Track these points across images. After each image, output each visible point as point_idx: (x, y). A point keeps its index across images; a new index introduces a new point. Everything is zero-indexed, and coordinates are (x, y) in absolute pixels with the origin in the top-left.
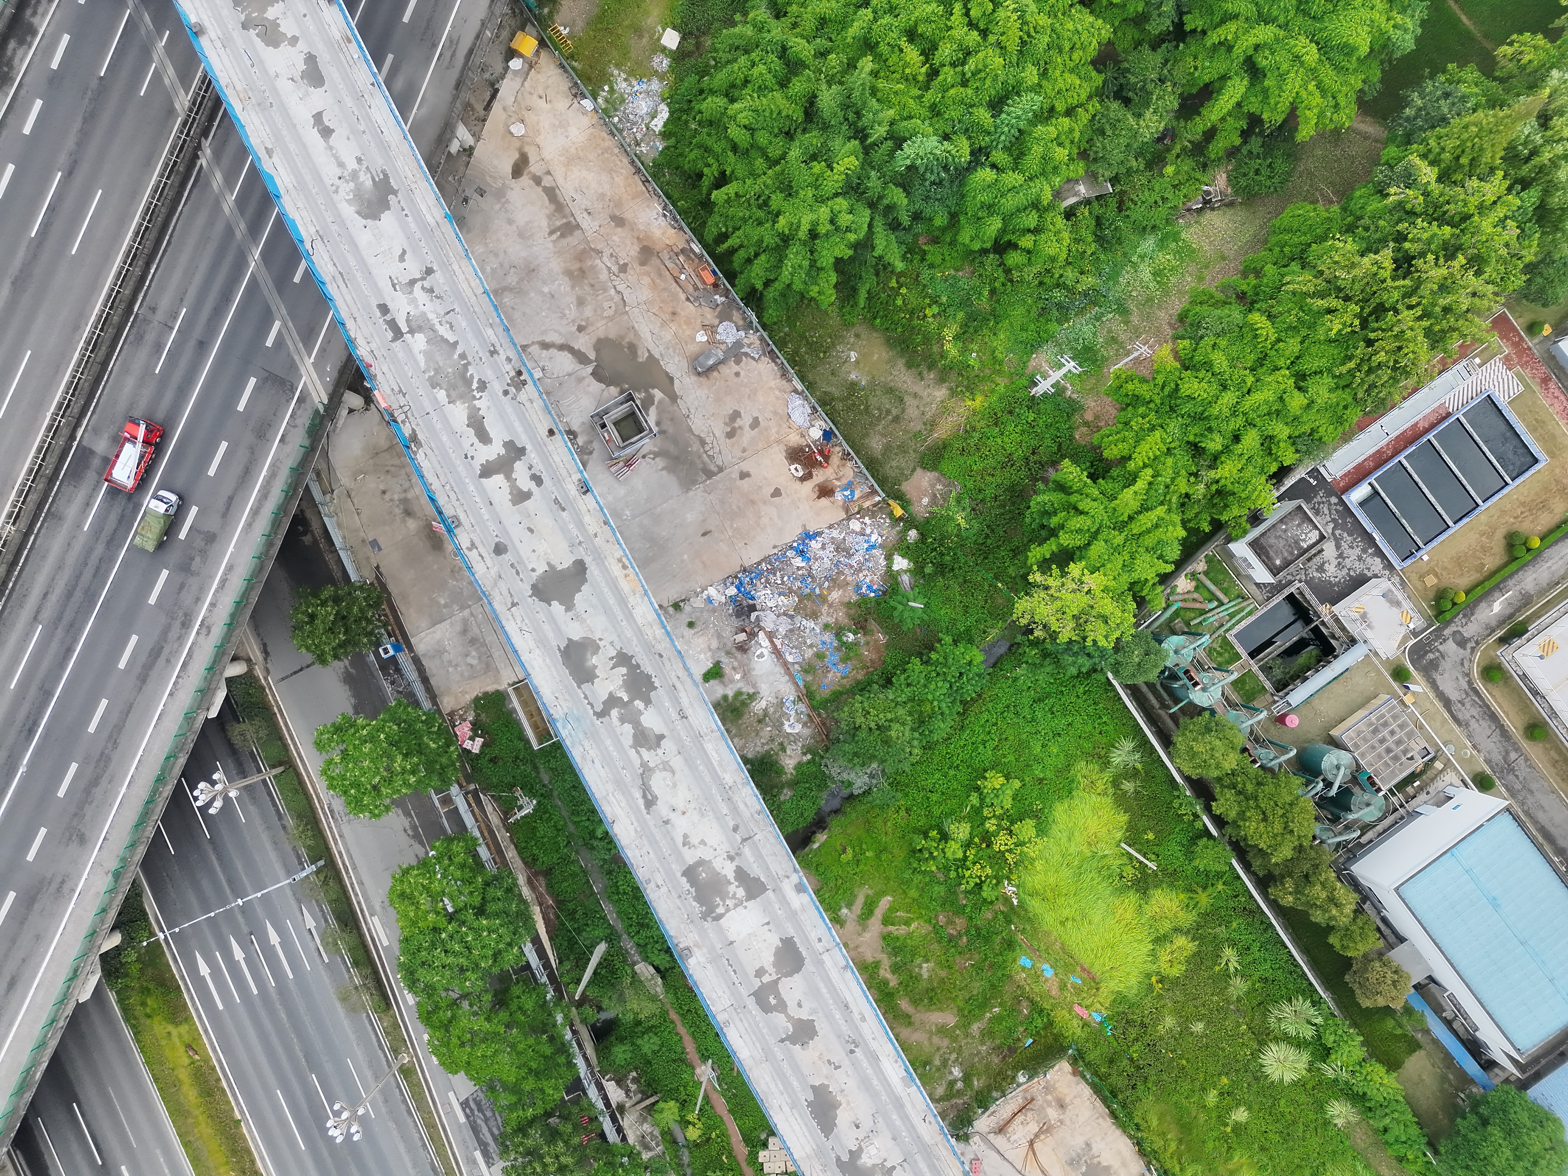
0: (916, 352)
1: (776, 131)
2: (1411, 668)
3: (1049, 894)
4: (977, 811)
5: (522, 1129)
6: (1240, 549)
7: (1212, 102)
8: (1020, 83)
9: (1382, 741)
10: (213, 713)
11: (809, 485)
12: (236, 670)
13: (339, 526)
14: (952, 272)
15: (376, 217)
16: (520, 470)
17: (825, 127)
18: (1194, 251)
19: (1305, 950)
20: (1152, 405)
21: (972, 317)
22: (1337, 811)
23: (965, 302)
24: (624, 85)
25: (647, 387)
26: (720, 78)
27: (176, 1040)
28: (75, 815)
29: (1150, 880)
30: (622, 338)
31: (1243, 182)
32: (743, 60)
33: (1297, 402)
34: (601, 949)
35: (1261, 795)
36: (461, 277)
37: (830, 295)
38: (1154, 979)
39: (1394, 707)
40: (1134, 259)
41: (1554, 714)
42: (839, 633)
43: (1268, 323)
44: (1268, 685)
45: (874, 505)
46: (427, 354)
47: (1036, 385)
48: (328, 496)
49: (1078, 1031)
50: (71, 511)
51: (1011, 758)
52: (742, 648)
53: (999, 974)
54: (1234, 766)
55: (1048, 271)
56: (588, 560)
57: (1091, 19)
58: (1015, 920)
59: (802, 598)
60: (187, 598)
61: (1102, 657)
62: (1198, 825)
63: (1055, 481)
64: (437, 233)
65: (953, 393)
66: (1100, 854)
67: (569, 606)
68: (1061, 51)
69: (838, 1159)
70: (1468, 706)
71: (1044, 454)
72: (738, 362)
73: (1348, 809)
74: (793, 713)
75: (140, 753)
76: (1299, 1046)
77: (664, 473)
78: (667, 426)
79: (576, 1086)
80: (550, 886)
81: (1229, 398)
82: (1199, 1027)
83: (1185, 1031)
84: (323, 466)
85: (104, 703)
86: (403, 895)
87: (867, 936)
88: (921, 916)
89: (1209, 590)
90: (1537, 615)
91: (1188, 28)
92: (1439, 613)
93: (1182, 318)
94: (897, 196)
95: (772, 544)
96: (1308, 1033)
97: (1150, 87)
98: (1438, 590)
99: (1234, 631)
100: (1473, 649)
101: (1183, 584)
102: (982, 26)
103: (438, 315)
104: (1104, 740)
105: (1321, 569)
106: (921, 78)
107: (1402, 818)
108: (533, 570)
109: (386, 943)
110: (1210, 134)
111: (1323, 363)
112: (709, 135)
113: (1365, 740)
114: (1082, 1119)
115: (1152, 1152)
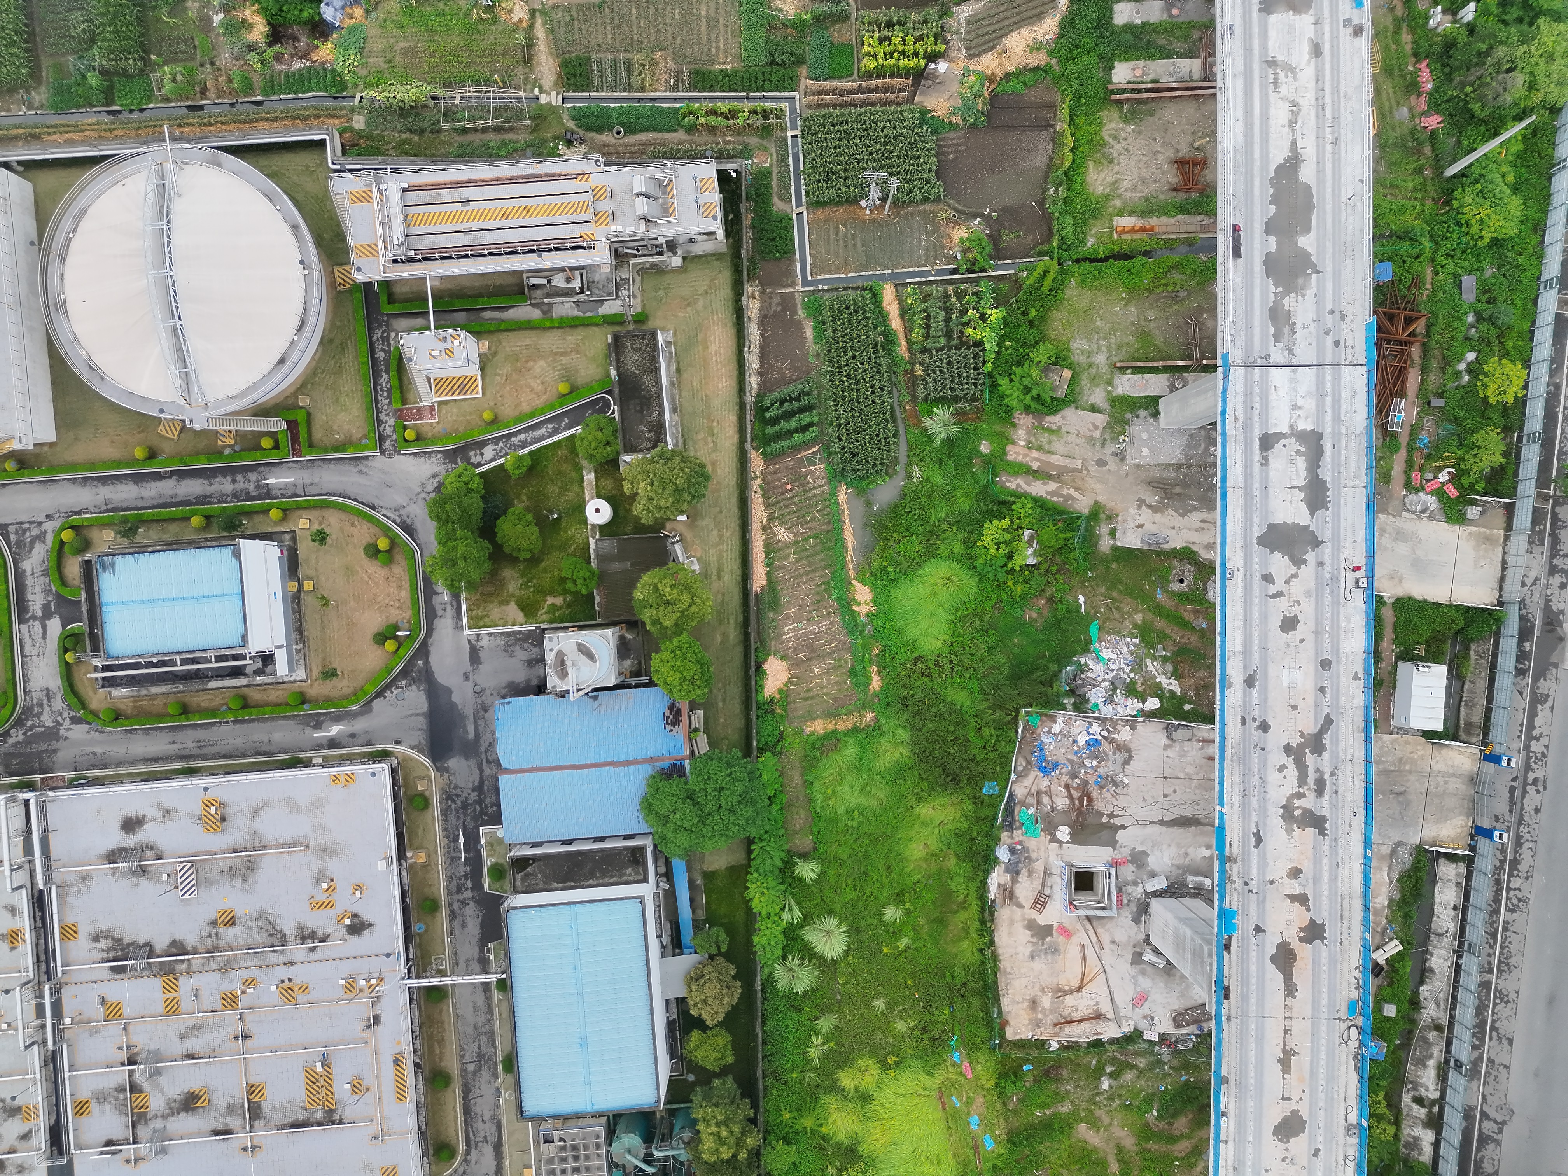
114: (1024, 982)
115: (983, 922)
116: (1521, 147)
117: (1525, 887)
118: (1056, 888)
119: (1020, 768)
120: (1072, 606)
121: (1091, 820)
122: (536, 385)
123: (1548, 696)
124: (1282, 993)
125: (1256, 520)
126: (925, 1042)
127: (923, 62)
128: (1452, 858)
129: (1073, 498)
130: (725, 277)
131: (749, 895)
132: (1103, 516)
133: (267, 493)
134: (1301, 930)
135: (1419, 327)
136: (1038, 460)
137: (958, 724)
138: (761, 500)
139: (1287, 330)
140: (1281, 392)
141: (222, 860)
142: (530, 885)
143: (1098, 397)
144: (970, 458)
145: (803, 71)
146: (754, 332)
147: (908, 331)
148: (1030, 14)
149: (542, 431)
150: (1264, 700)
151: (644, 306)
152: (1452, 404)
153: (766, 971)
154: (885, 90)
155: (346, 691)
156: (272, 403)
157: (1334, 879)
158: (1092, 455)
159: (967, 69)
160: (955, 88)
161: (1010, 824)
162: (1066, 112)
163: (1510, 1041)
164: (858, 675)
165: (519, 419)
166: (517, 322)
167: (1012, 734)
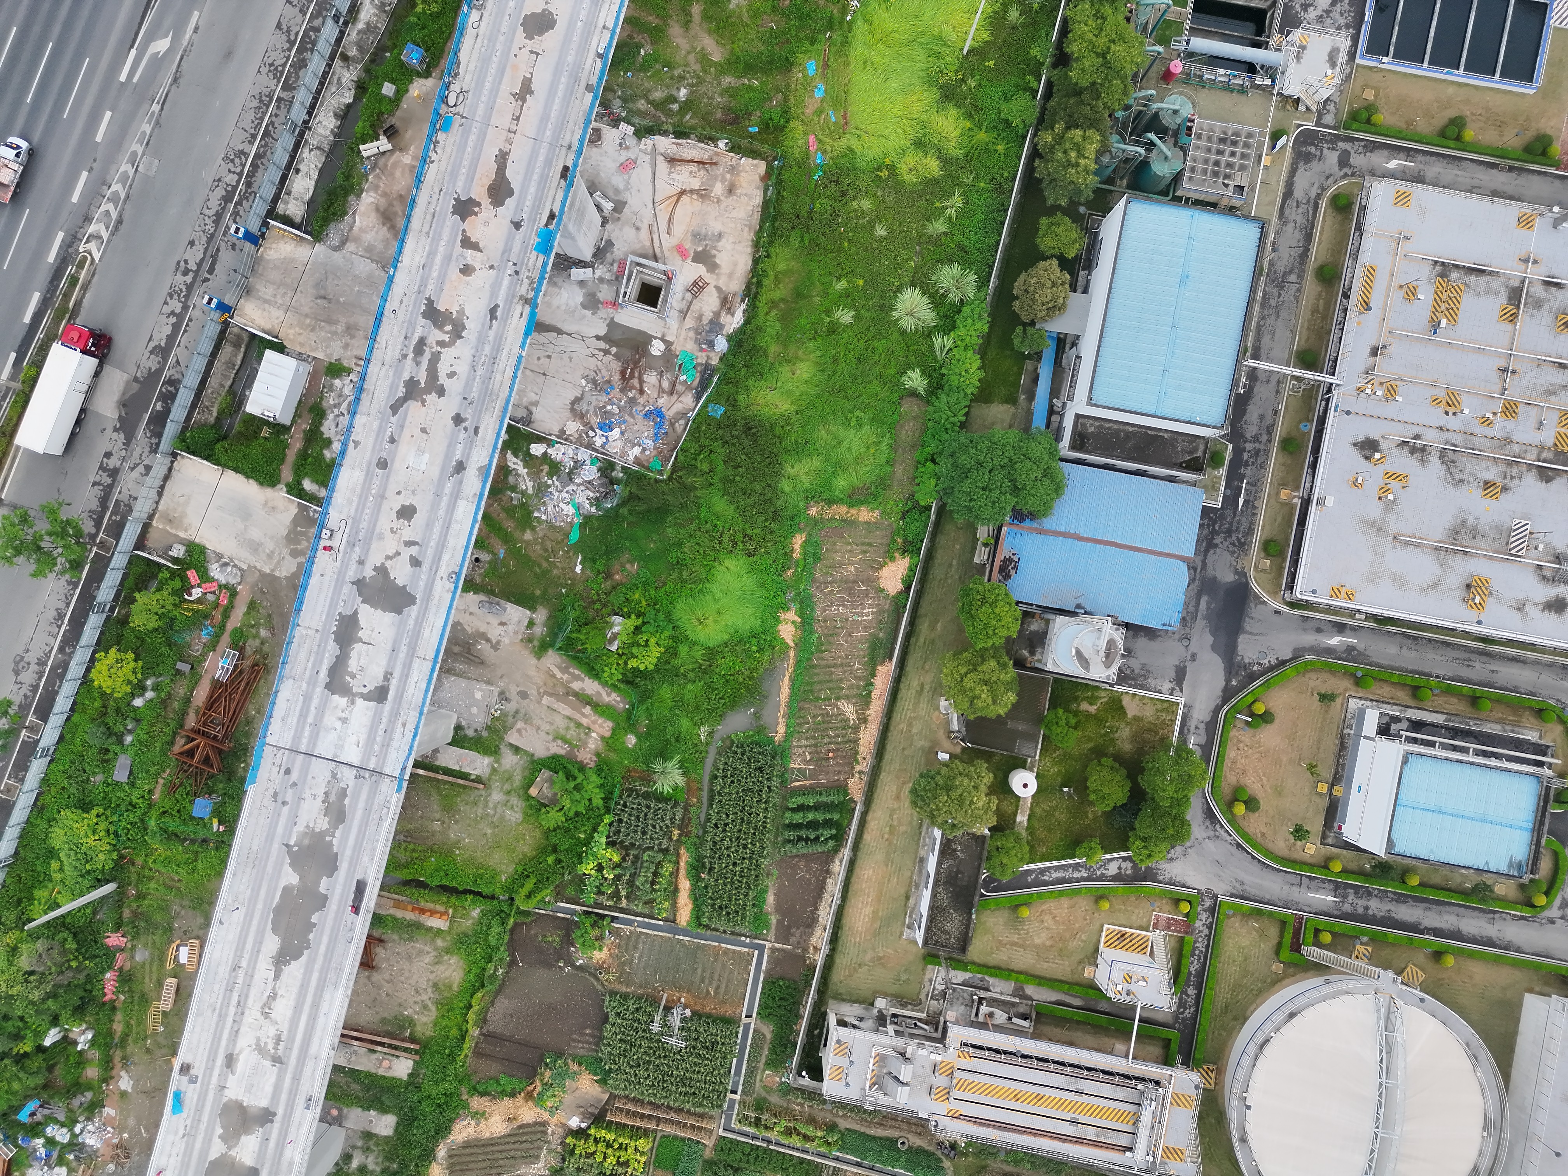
3: (878, 34)
49: (796, 154)
53: (784, 55)
58: (836, 29)
62: (1034, 84)
66: (944, 41)
70: (1300, 210)
76: (936, 305)
82: (881, 233)
83: (869, 226)
98: (1367, 107)
100: (1346, 174)
105: (1305, 7)
114: (735, 214)
115: (759, 284)
116: (37, 893)
117: (223, 171)
118: (678, 296)
119: (682, 422)
120: (588, 564)
121: (627, 353)
122: (1048, 920)
123: (151, 352)
124: (511, 158)
125: (411, 622)
126: (846, 182)
127: (592, 1131)
128: (287, 220)
129: (559, 668)
130: (838, 975)
131: (980, 374)
132: (536, 643)
133: (1338, 888)
134: (476, 214)
135: (180, 744)
136: (583, 715)
137: (732, 481)
138: (861, 749)
139: (332, 798)
140: (354, 739)
141: (1482, 547)
142: (1190, 442)
143: (509, 760)
144: (648, 735)
145: (708, 1154)
146: (826, 915)
147: (675, 874)
148: (476, 1150)
149: (1056, 875)
150: (451, 446)
151: (924, 969)
152: (169, 661)
153: (982, 294)
154: (635, 1114)
155: (1313, 676)
156: (1309, 974)
157: (432, 254)
158: (530, 706)
159: (552, 1114)
160: (568, 1099)
161: (707, 372)
162: (466, 1046)
163: (279, 26)
164: (813, 554)
165: (1076, 892)
166: (1052, 988)
167: (681, 458)
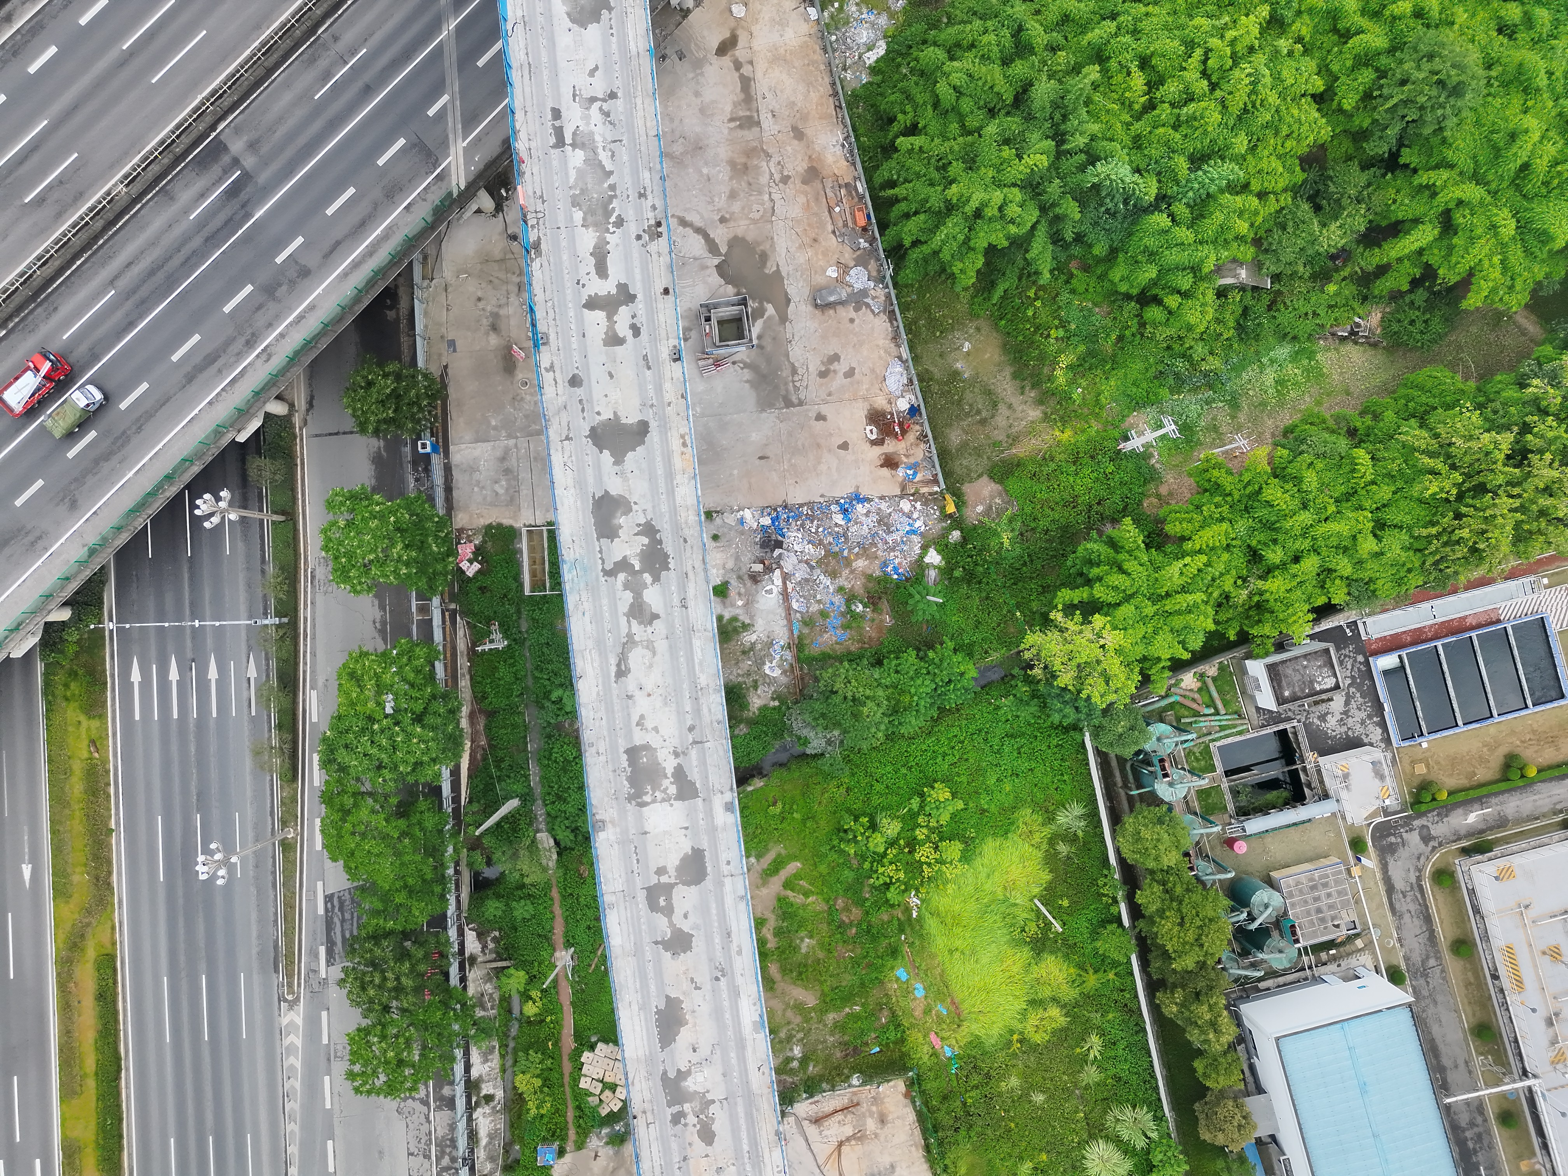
0: (1027, 366)
1: (982, 103)
2: (1370, 844)
3: (949, 920)
4: (913, 815)
5: (376, 937)
6: (1256, 668)
7: (1395, 241)
8: (1228, 147)
9: (1317, 899)
10: (242, 438)
11: (878, 451)
12: (278, 408)
13: (426, 314)
14: (1090, 305)
15: (583, 25)
16: (623, 315)
17: (1029, 118)
18: (1322, 375)
19: (1167, 1065)
20: (1229, 499)
21: (1091, 353)
22: (1248, 946)
23: (1092, 338)
24: (854, 8)
25: (763, 299)
26: (950, 33)
27: (83, 730)
28: (76, 480)
29: (1048, 943)
30: (758, 244)
31: (1395, 327)
32: (977, 23)
33: (1368, 545)
34: (513, 804)
35: (1187, 900)
36: (640, 113)
37: (970, 279)
38: (1015, 1037)
39: (1340, 872)
40: (1265, 360)
41: (1485, 937)
42: (850, 599)
43: (1370, 463)
44: (1231, 807)
45: (930, 494)
46: (580, 172)
47: (1126, 439)
48: (426, 282)
49: (926, 1058)
50: (185, 196)
51: (964, 779)
52: (755, 578)
53: (874, 975)
54: (1172, 864)
55: (1180, 338)
56: (653, 425)
57: (1317, 115)
58: (908, 930)
59: (829, 553)
60: (261, 319)
61: (1089, 715)
62: (1114, 910)
63: (1109, 537)
64: (634, 62)
65: (1046, 417)
66: (1012, 901)
67: (619, 460)
68: (1276, 134)
69: (665, 1073)
70: (1408, 899)
71: (1108, 508)
72: (857, 309)
73: (1260, 948)
74: (778, 657)
75: (160, 446)
76: (1126, 1153)
77: (747, 385)
78: (767, 343)
79: (439, 921)
80: (488, 728)
81: (1306, 517)
82: (1039, 1098)
83: (1025, 1096)
84: (431, 251)
85: (145, 386)
86: (352, 675)
87: (764, 891)
88: (821, 893)
89: (1211, 696)
90: (1506, 840)
91: (1402, 161)
92: (1417, 801)
93: (1288, 432)
94: (1071, 209)
95: (821, 492)
96: (1140, 1143)
97: (1345, 201)
98: (1423, 781)
99: (1218, 744)
100: (1434, 848)
101: (1189, 680)
102: (1214, 79)
103: (605, 140)
104: (1057, 797)
105: (1323, 718)
106: (1137, 107)
107: (1306, 979)
108: (598, 413)
109: (315, 719)
110: (1382, 270)
111: (1407, 519)
112: (917, 84)
113: (1301, 891)
114: (896, 1140)
126: (985, 1065)
153: (1165, 1132)
